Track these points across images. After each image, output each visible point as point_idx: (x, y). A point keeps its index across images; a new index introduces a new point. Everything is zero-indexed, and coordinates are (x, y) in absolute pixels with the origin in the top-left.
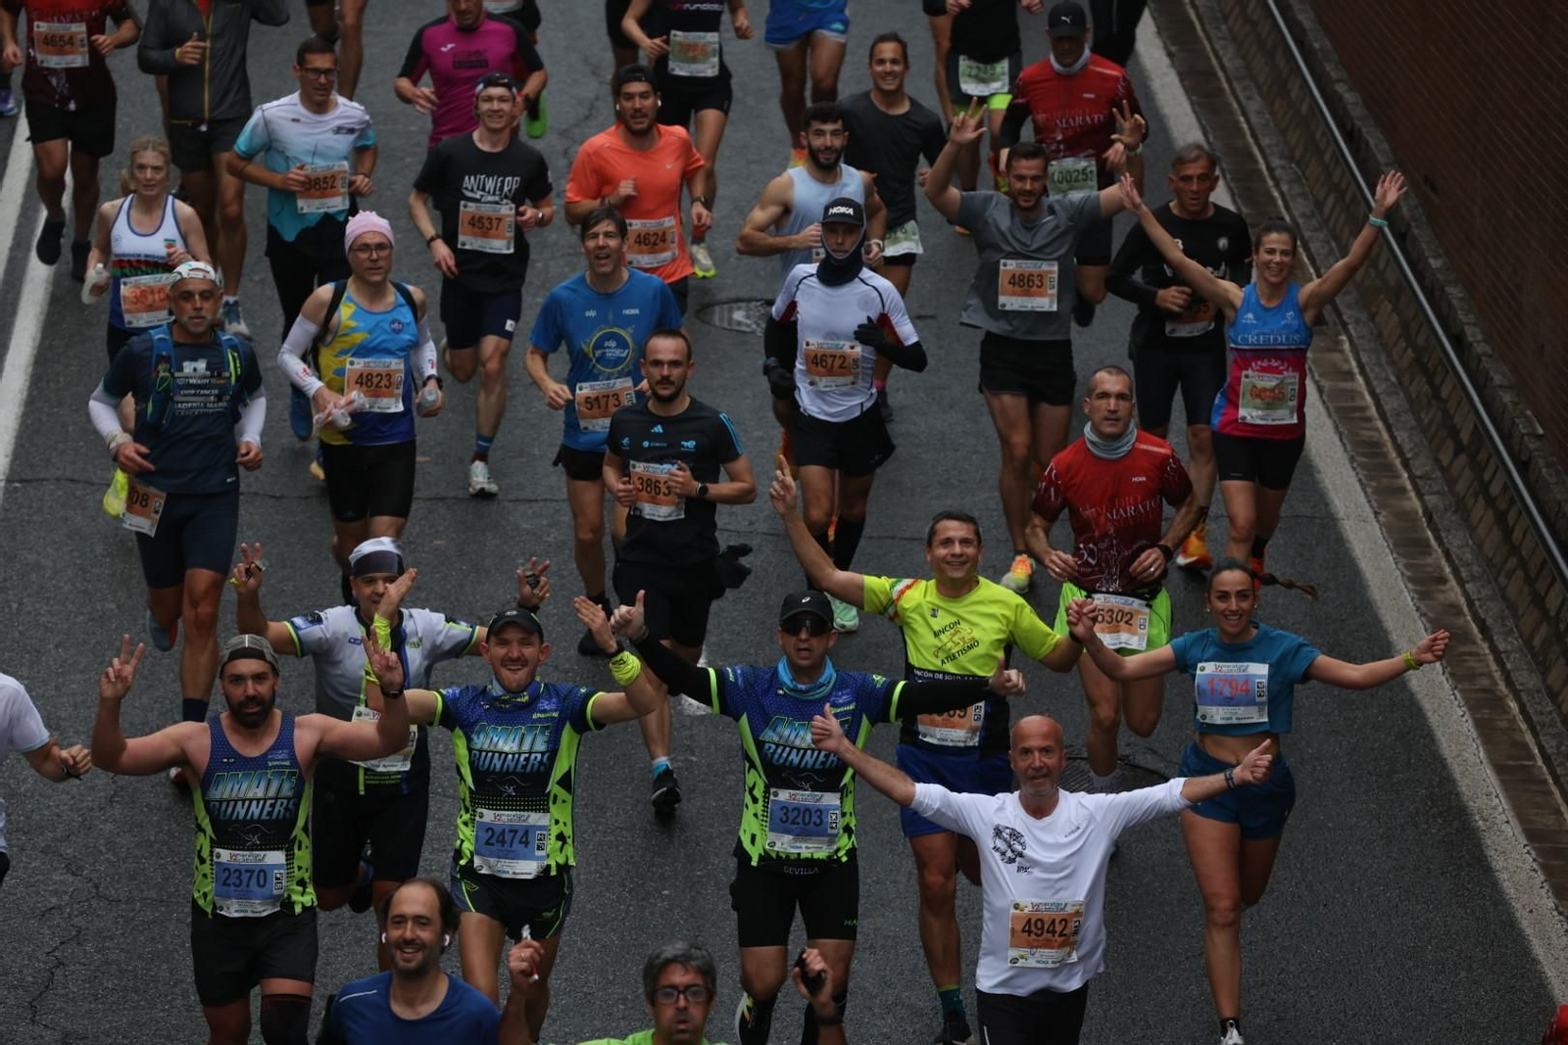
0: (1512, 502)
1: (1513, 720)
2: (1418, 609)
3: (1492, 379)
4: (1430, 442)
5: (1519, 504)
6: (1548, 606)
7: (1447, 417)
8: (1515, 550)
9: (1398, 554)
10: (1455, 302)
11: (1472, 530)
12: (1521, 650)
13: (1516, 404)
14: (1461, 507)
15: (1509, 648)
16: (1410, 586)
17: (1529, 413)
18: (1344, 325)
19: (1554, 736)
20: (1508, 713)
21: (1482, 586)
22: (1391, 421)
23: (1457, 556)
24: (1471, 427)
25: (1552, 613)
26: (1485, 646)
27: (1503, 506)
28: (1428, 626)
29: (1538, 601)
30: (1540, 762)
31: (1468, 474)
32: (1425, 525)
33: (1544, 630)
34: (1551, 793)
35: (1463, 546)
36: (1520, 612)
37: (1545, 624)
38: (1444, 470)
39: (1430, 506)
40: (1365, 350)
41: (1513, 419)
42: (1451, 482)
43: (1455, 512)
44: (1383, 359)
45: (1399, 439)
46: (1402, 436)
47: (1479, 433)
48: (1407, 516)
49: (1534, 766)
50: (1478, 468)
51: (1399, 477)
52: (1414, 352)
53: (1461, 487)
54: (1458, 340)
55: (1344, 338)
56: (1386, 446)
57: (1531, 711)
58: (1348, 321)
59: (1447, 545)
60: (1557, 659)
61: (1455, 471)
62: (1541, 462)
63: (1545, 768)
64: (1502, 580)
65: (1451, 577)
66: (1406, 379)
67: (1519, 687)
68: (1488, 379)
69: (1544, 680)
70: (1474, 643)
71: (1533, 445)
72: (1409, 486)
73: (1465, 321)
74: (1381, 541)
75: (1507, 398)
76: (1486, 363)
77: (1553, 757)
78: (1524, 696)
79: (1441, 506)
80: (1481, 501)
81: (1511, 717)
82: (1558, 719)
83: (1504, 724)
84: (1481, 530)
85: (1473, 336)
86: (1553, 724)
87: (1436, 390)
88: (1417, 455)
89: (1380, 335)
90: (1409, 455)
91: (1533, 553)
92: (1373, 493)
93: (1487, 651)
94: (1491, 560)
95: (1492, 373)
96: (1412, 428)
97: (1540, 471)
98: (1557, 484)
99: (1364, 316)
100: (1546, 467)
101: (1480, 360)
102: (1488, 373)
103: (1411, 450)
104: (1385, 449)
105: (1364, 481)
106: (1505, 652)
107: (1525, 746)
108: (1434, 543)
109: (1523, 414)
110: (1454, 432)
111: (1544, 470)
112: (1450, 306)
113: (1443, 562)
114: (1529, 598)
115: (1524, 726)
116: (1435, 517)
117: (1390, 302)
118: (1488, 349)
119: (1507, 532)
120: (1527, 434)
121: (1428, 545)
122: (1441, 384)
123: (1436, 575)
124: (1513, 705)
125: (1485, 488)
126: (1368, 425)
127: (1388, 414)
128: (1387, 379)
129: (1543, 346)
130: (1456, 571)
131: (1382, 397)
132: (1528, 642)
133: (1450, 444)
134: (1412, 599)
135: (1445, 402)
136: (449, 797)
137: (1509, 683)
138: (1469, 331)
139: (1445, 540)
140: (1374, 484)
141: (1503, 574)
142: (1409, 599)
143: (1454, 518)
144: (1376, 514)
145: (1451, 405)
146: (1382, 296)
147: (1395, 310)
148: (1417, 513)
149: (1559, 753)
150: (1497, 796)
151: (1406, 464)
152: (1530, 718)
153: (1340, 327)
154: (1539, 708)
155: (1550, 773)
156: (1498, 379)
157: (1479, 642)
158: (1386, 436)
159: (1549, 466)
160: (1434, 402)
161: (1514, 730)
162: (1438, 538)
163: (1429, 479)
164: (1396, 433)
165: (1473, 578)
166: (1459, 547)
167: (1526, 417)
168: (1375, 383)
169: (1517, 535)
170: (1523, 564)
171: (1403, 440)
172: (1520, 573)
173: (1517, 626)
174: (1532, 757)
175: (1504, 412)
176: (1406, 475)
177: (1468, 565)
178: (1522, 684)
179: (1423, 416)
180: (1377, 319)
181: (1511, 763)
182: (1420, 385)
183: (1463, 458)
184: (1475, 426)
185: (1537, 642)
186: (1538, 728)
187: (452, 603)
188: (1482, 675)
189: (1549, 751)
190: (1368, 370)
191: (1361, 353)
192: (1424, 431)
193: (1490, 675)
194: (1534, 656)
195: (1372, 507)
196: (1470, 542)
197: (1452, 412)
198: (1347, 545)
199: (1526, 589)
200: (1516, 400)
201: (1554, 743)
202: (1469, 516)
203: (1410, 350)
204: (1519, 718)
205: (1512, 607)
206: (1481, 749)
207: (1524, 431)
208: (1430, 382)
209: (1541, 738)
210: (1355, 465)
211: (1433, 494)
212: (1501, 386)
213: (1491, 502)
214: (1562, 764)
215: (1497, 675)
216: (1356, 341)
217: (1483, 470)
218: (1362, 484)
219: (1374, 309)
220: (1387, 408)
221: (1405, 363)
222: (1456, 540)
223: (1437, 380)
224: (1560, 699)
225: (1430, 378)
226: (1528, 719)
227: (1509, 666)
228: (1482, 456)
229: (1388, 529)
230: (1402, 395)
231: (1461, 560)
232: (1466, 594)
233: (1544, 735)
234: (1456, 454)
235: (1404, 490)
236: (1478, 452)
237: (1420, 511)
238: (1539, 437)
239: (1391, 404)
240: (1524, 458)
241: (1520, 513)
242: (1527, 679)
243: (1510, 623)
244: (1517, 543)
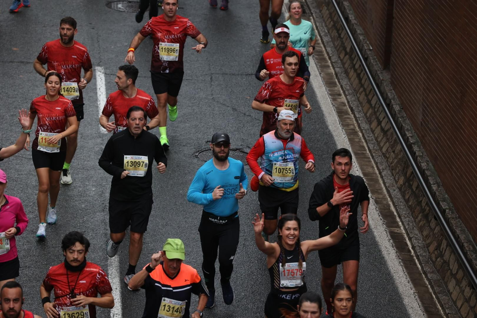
0: (362, 71)
1: (360, 139)
2: (332, 104)
3: (357, 32)
4: (338, 51)
5: (364, 71)
6: (372, 103)
7: (343, 43)
8: (362, 86)
9: (326, 86)
10: (346, 7)
11: (349, 79)
12: (363, 117)
13: (364, 39)
14: (347, 73)
15: (360, 116)
16: (330, 97)
17: (368, 42)
18: (312, 14)
19: (372, 144)
20: (359, 137)
21: (352, 97)
22: (325, 44)
23: (345, 87)
24: (350, 47)
25: (373, 106)
26: (352, 115)
27: (359, 72)
28: (335, 109)
29: (369, 102)
30: (368, 152)
31: (349, 62)
32: (335, 77)
33: (370, 111)
34: (370, 161)
35: (347, 84)
36: (364, 105)
37: (371, 109)
38: (341, 60)
39: (337, 71)
40: (318, 22)
41: (363, 44)
42: (343, 64)
43: (344, 74)
44: (324, 24)
45: (328, 50)
46: (329, 49)
47: (353, 48)
48: (330, 75)
49: (366, 153)
50: (352, 60)
51: (327, 62)
52: (333, 23)
53: (346, 66)
54: (347, 19)
55: (311, 18)
56: (323, 52)
57: (366, 136)
58: (313, 12)
59: (342, 84)
60: (374, 120)
61: (345, 61)
62: (371, 57)
63: (369, 154)
64: (358, 95)
65: (343, 94)
66: (330, 31)
67: (362, 129)
68: (356, 31)
69: (370, 126)
70: (349, 115)
71: (369, 52)
72: (331, 65)
73: (349, 13)
74: (321, 82)
75: (361, 38)
76: (355, 26)
77: (372, 150)
78: (364, 131)
79: (340, 72)
80: (353, 70)
81: (359, 138)
82: (374, 139)
83: (357, 140)
84: (352, 79)
85: (352, 18)
86: (372, 140)
87: (340, 35)
88: (333, 55)
89: (323, 17)
90: (331, 55)
91: (368, 87)
92: (319, 67)
93: (353, 117)
94: (355, 89)
95: (357, 30)
96: (332, 47)
97: (371, 61)
98: (376, 65)
99: (318, 11)
100: (373, 60)
101: (353, 25)
102: (355, 30)
103: (331, 54)
104: (323, 53)
105: (317, 64)
106: (359, 117)
107: (363, 147)
108: (338, 83)
109: (366, 43)
110: (345, 49)
111: (372, 61)
112: (345, 8)
113: (340, 89)
114: (366, 101)
115: (363, 141)
116: (338, 75)
117: (326, 7)
118: (356, 22)
119: (360, 80)
120: (367, 49)
121: (335, 84)
122: (341, 33)
123: (338, 93)
124: (360, 134)
125: (354, 66)
126: (318, 46)
127: (325, 42)
128: (324, 31)
129: (372, 21)
130: (344, 92)
131: (323, 37)
132: (366, 114)
133: (343, 52)
134: (331, 101)
135: (342, 39)
136: (24, 158)
137: (359, 127)
138: (350, 16)
139: (341, 82)
140: (319, 64)
141: (358, 93)
142: (329, 100)
143: (344, 75)
144: (320, 74)
145: (344, 40)
146: (324, 5)
147: (328, 9)
148: (332, 73)
149: (374, 149)
150: (354, 162)
151: (330, 58)
152: (365, 138)
153: (310, 14)
154: (368, 135)
155: (371, 155)
156: (359, 32)
157: (351, 114)
158: (324, 49)
159: (374, 59)
160: (339, 39)
161: (360, 142)
162: (339, 82)
163: (337, 63)
164: (327, 48)
165: (349, 94)
166: (345, 85)
167: (367, 43)
168: (321, 32)
169: (363, 81)
170: (365, 90)
171: (329, 51)
172: (364, 93)
173: (362, 110)
174: (365, 150)
175: (360, 42)
176: (330, 62)
177: (348, 90)
178: (363, 128)
179: (335, 43)
180: (322, 12)
181: (359, 152)
182: (335, 33)
183: (347, 56)
184: (351, 46)
185: (368, 115)
186: (368, 141)
187: (25, 96)
188: (351, 125)
189: (371, 148)
190: (319, 28)
191: (317, 23)
192: (336, 48)
193: (353, 125)
194: (367, 119)
195: (319, 71)
196: (349, 83)
197: (344, 42)
198: (311, 83)
199: (366, 98)
200: (364, 38)
201: (372, 146)
202: (348, 75)
203: (332, 22)
204: (362, 138)
205: (361, 103)
206: (350, 147)
207: (366, 48)
208: (338, 32)
209: (369, 144)
210: (314, 58)
211: (338, 68)
212: (359, 34)
213: (355, 70)
214: (375, 152)
215: (356, 125)
216: (316, 19)
217: (353, 60)
218: (316, 64)
219: (321, 9)
220: (324, 40)
221: (330, 26)
222: (345, 82)
223: (340, 32)
224: (375, 132)
225: (338, 31)
226: (365, 139)
227: (359, 122)
228: (353, 56)
229: (323, 78)
230: (329, 36)
231: (346, 88)
232: (347, 99)
233: (370, 143)
234: (345, 55)
235: (329, 66)
236: (352, 55)
237: (334, 73)
238: (370, 50)
239: (326, 39)
240: (366, 56)
241: (364, 74)
242: (365, 126)
243: (360, 108)
244: (363, 83)
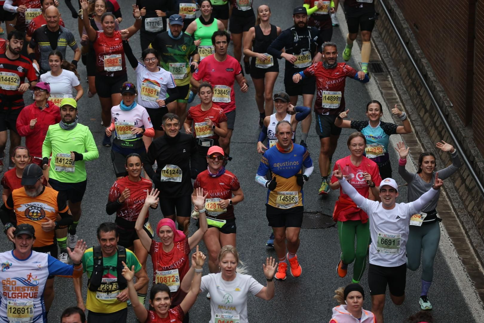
0: (443, 128)
1: (444, 198)
2: (414, 163)
3: (436, 89)
4: (417, 110)
5: (445, 129)
7: (422, 101)
10: (424, 64)
11: (431, 137)
13: (444, 96)
14: (427, 131)
17: (448, 99)
18: (389, 72)
19: (457, 203)
20: (443, 196)
22: (404, 103)
23: (426, 146)
24: (430, 104)
27: (440, 129)
28: (417, 168)
30: (453, 211)
31: (429, 119)
32: (416, 136)
34: (456, 221)
35: (428, 142)
36: (446, 163)
38: (421, 118)
39: (417, 130)
40: (396, 80)
41: (443, 101)
42: (423, 122)
43: (425, 132)
44: (402, 82)
45: (407, 108)
47: (432, 106)
49: (451, 212)
50: (432, 117)
53: (427, 124)
54: (425, 76)
55: (389, 76)
57: (450, 195)
58: (390, 71)
59: (423, 142)
60: (458, 178)
61: (425, 118)
62: (452, 114)
63: (454, 213)
66: (409, 89)
68: (435, 88)
69: (454, 185)
71: (449, 109)
73: (427, 70)
75: (441, 95)
76: (434, 84)
77: (457, 209)
78: (447, 190)
79: (421, 130)
80: (433, 128)
81: (443, 197)
82: (458, 197)
84: (433, 137)
85: (430, 75)
86: (457, 199)
87: (419, 93)
88: (413, 113)
89: (401, 75)
90: (410, 114)
95: (436, 87)
96: (411, 105)
97: (452, 118)
98: (457, 122)
99: (395, 69)
100: (454, 117)
101: (432, 83)
103: (410, 112)
107: (448, 206)
108: (418, 141)
109: (446, 100)
110: (424, 106)
111: (453, 118)
112: (423, 65)
113: (421, 147)
114: (449, 159)
115: (448, 200)
116: (419, 133)
117: (404, 64)
118: (435, 79)
119: (442, 137)
121: (417, 143)
123: (419, 152)
124: (444, 193)
125: (435, 124)
127: (403, 101)
128: (403, 89)
129: (452, 78)
131: (401, 95)
133: (423, 110)
134: (412, 160)
135: (421, 96)
138: (429, 73)
139: (422, 141)
143: (425, 133)
145: (423, 97)
146: (401, 63)
147: (405, 67)
149: (459, 208)
154: (452, 194)
155: (456, 214)
156: (438, 89)
159: (456, 116)
160: (418, 96)
161: (444, 201)
162: (420, 140)
163: (417, 121)
164: (406, 107)
166: (426, 143)
168: (399, 91)
171: (408, 109)
174: (450, 210)
175: (440, 99)
177: (429, 148)
178: (447, 186)
179: (414, 101)
180: (400, 70)
181: (444, 211)
182: (413, 91)
183: (427, 114)
186: (452, 200)
187: (104, 166)
189: (456, 207)
190: (397, 86)
191: (395, 81)
192: (415, 106)
196: (430, 141)
197: (424, 99)
198: (391, 143)
201: (457, 205)
202: (429, 133)
203: (410, 80)
204: (446, 197)
205: (443, 161)
207: (447, 105)
208: (417, 90)
209: (453, 203)
210: (393, 117)
211: (418, 126)
212: (439, 91)
213: (436, 128)
214: (460, 211)
216: (393, 77)
217: (434, 118)
219: (399, 67)
221: (408, 84)
222: (426, 140)
223: (419, 89)
224: (459, 191)
225: (417, 88)
226: (449, 198)
228: (433, 113)
230: (408, 94)
231: (427, 147)
233: (454, 202)
234: (425, 113)
236: (432, 112)
238: (451, 107)
239: (404, 97)
240: (447, 114)
241: (446, 131)
242: (449, 184)
